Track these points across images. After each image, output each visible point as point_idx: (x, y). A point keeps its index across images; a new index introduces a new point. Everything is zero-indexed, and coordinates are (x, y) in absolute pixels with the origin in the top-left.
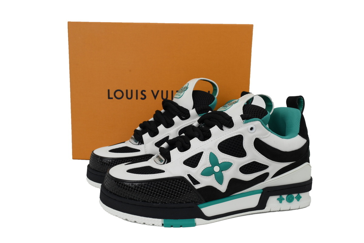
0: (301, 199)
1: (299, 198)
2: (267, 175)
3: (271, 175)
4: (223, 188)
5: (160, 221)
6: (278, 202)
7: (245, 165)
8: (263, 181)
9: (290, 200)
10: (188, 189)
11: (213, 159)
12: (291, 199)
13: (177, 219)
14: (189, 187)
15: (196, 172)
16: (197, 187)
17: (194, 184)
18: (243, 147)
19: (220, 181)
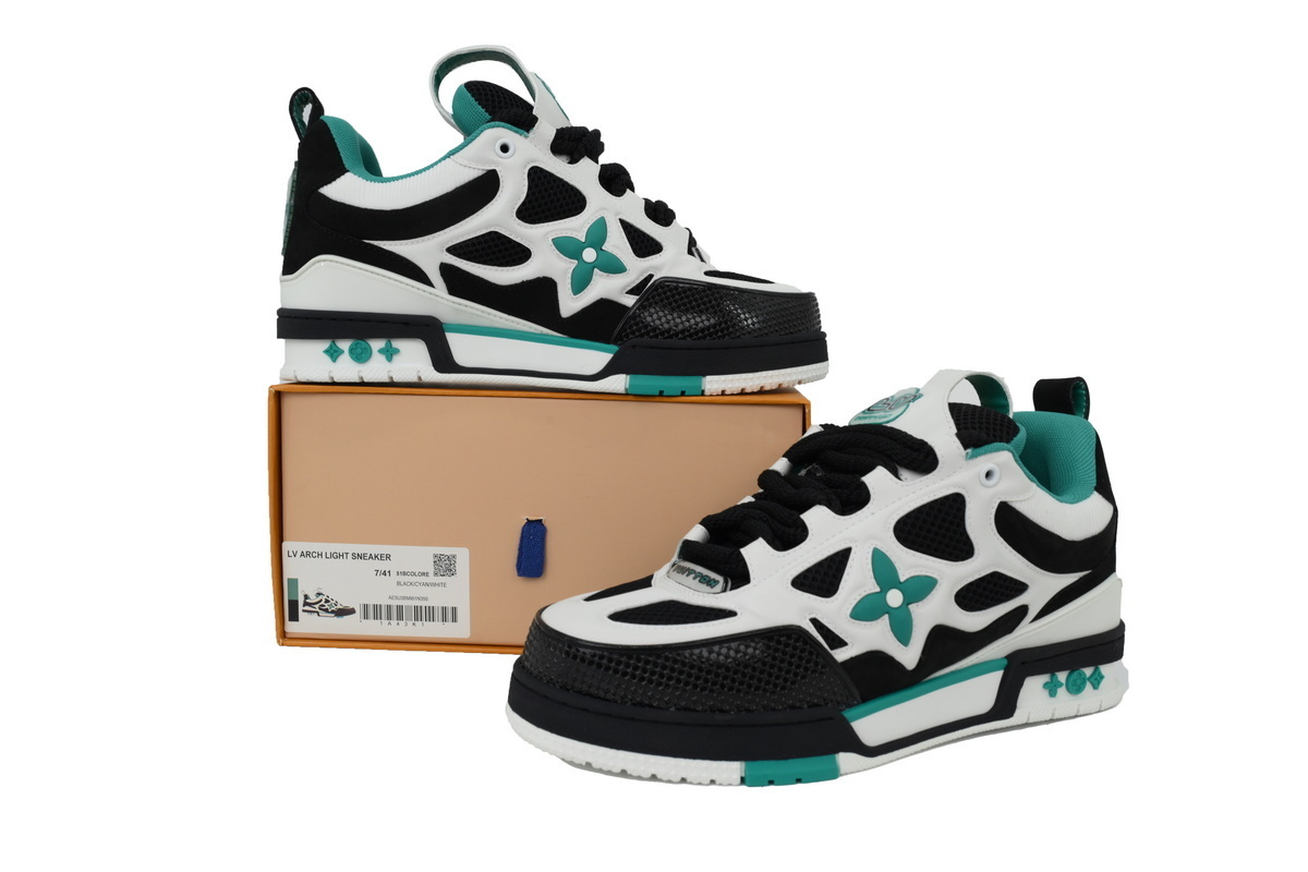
0: (1104, 683)
1: (1097, 680)
2: (1022, 611)
3: (1032, 613)
4: (909, 656)
5: (735, 768)
6: (1046, 693)
7: (971, 584)
8: (1010, 630)
9: (1075, 688)
10: (816, 664)
11: (883, 568)
12: (1079, 682)
13: (786, 758)
14: (817, 657)
15: (834, 611)
16: (841, 655)
17: (832, 649)
18: (964, 529)
19: (903, 635)
